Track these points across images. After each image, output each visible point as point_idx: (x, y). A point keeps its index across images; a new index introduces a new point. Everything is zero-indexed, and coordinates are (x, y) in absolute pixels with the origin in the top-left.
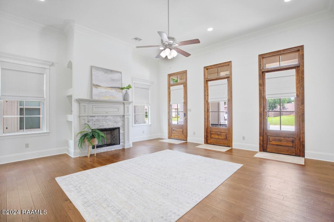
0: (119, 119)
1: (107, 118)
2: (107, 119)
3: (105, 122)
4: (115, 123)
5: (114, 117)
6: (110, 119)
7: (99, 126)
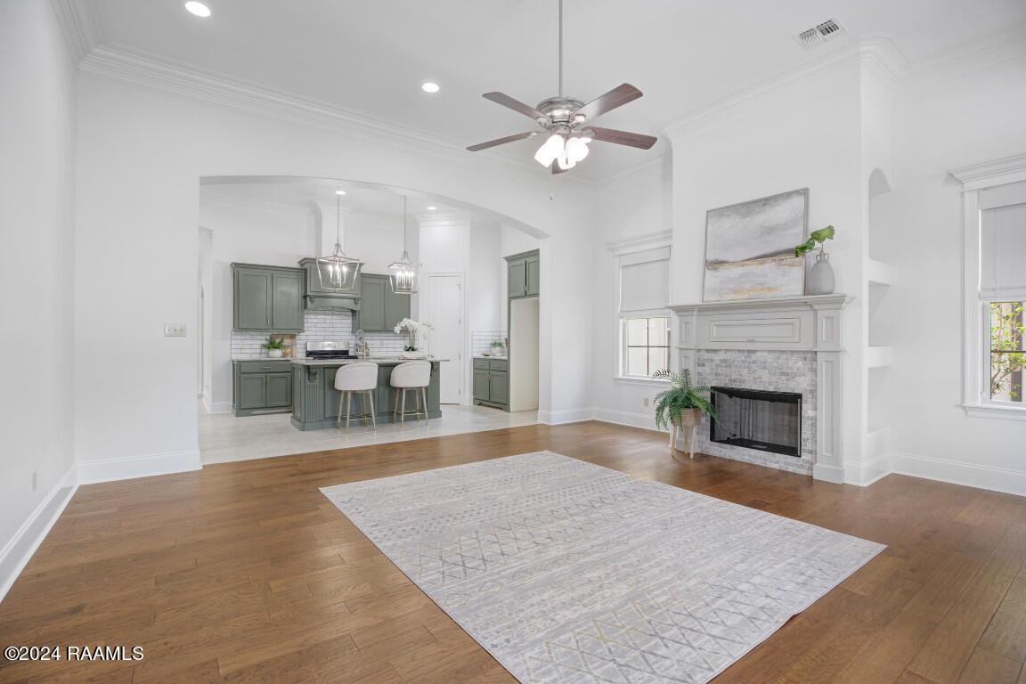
0: (800, 364)
1: (754, 357)
2: (754, 362)
3: (746, 371)
4: (783, 377)
5: (778, 354)
6: (765, 363)
7: (730, 380)
